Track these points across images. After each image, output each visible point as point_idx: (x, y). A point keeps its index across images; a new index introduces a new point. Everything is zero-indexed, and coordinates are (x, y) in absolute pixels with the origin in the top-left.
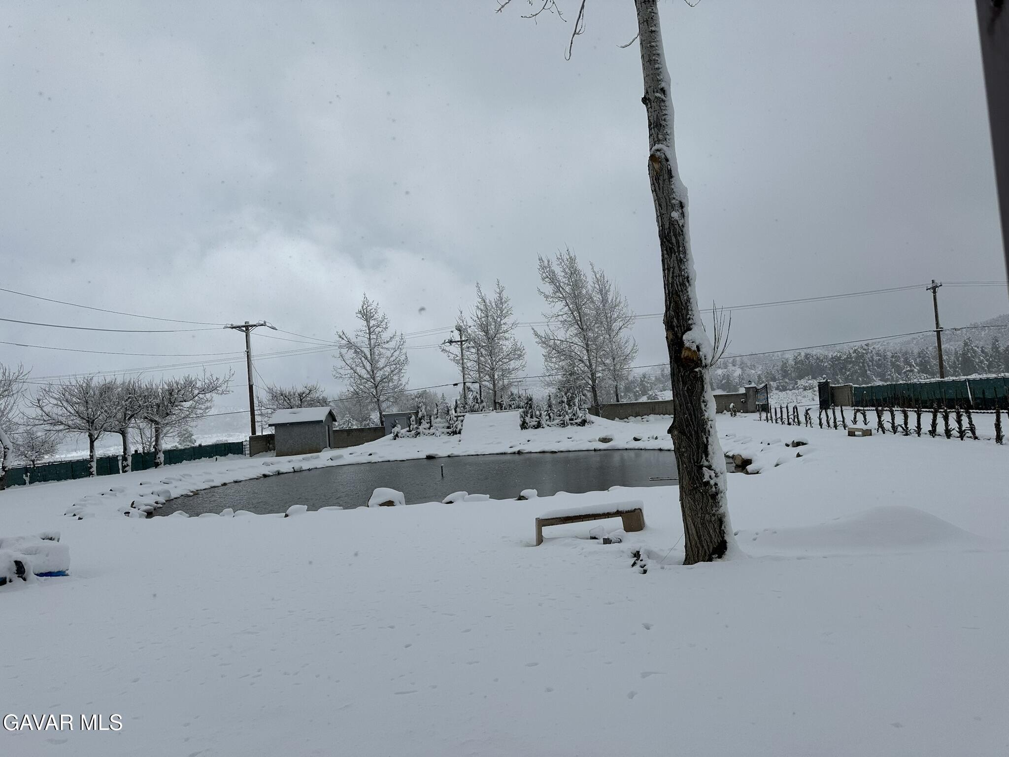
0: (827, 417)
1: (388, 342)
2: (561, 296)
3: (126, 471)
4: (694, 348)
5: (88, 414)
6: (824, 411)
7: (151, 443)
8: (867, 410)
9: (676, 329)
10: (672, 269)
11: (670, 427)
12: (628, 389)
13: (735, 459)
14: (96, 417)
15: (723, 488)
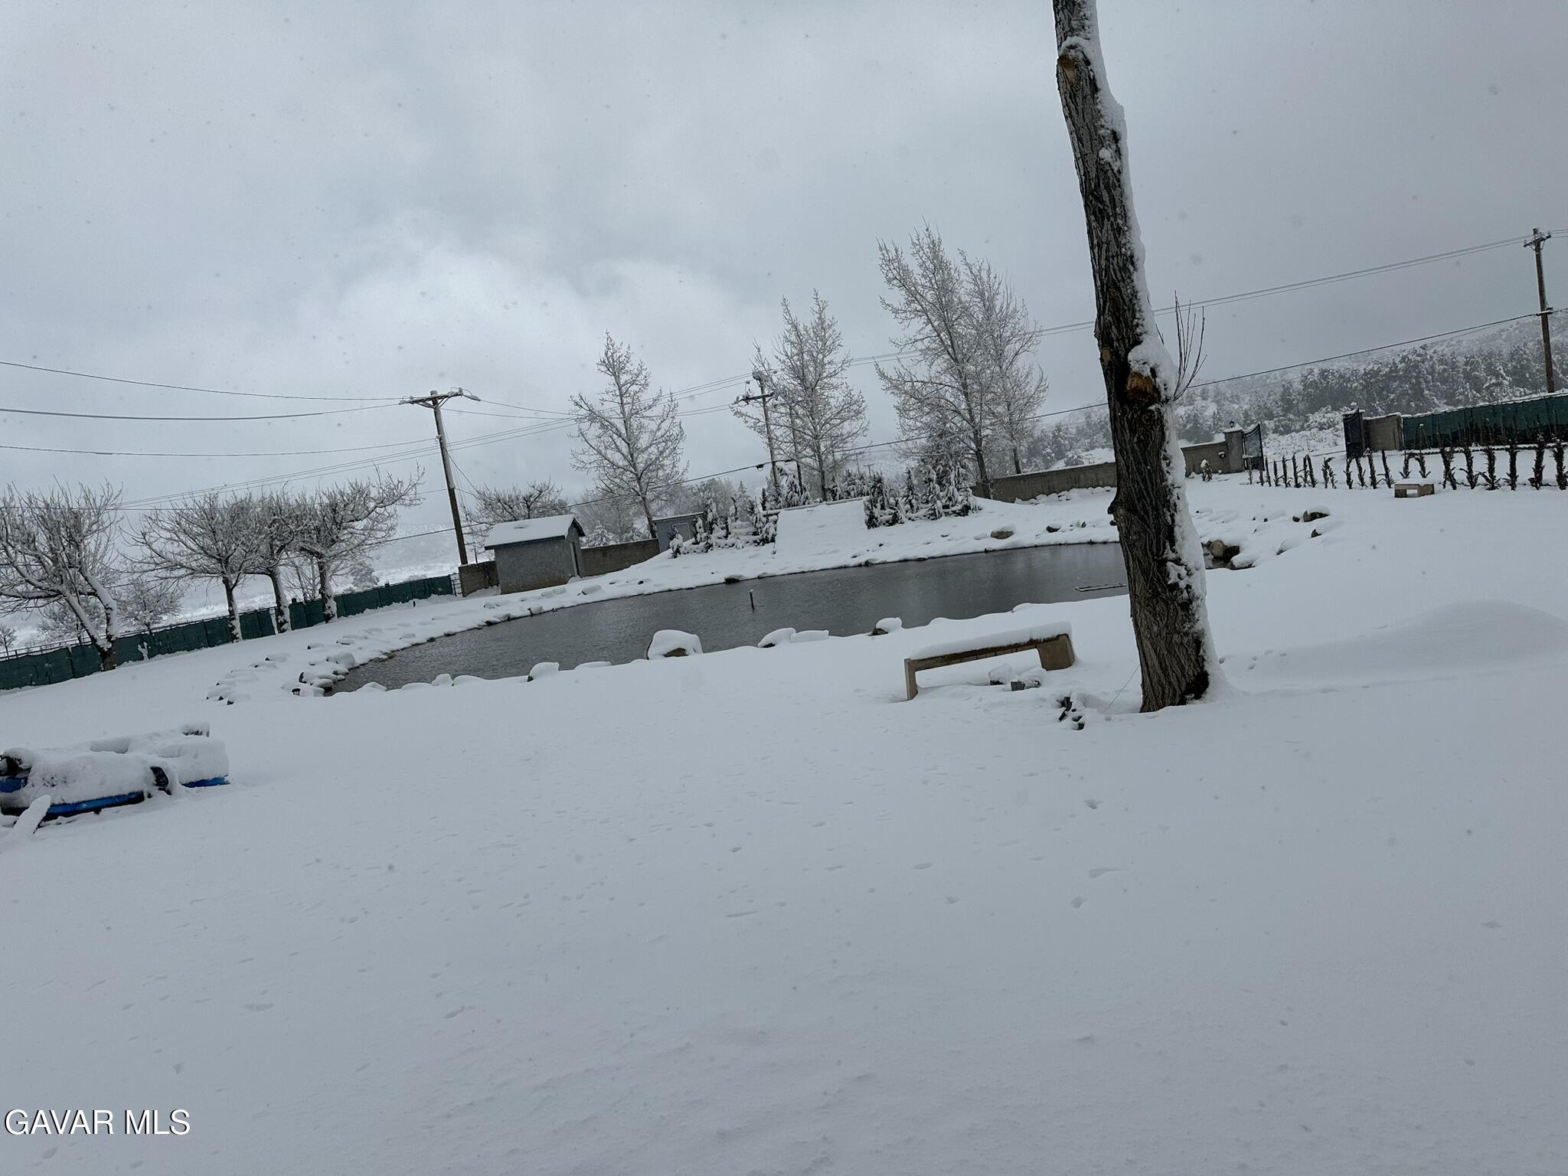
0: (1360, 469)
1: (650, 407)
2: (919, 308)
3: (284, 631)
4: (1147, 373)
5: (217, 549)
6: (1354, 460)
7: (314, 586)
8: (1426, 454)
9: (1116, 344)
10: (1105, 246)
11: (1112, 503)
12: (1033, 452)
13: (1213, 548)
14: (230, 552)
15: (1200, 591)
